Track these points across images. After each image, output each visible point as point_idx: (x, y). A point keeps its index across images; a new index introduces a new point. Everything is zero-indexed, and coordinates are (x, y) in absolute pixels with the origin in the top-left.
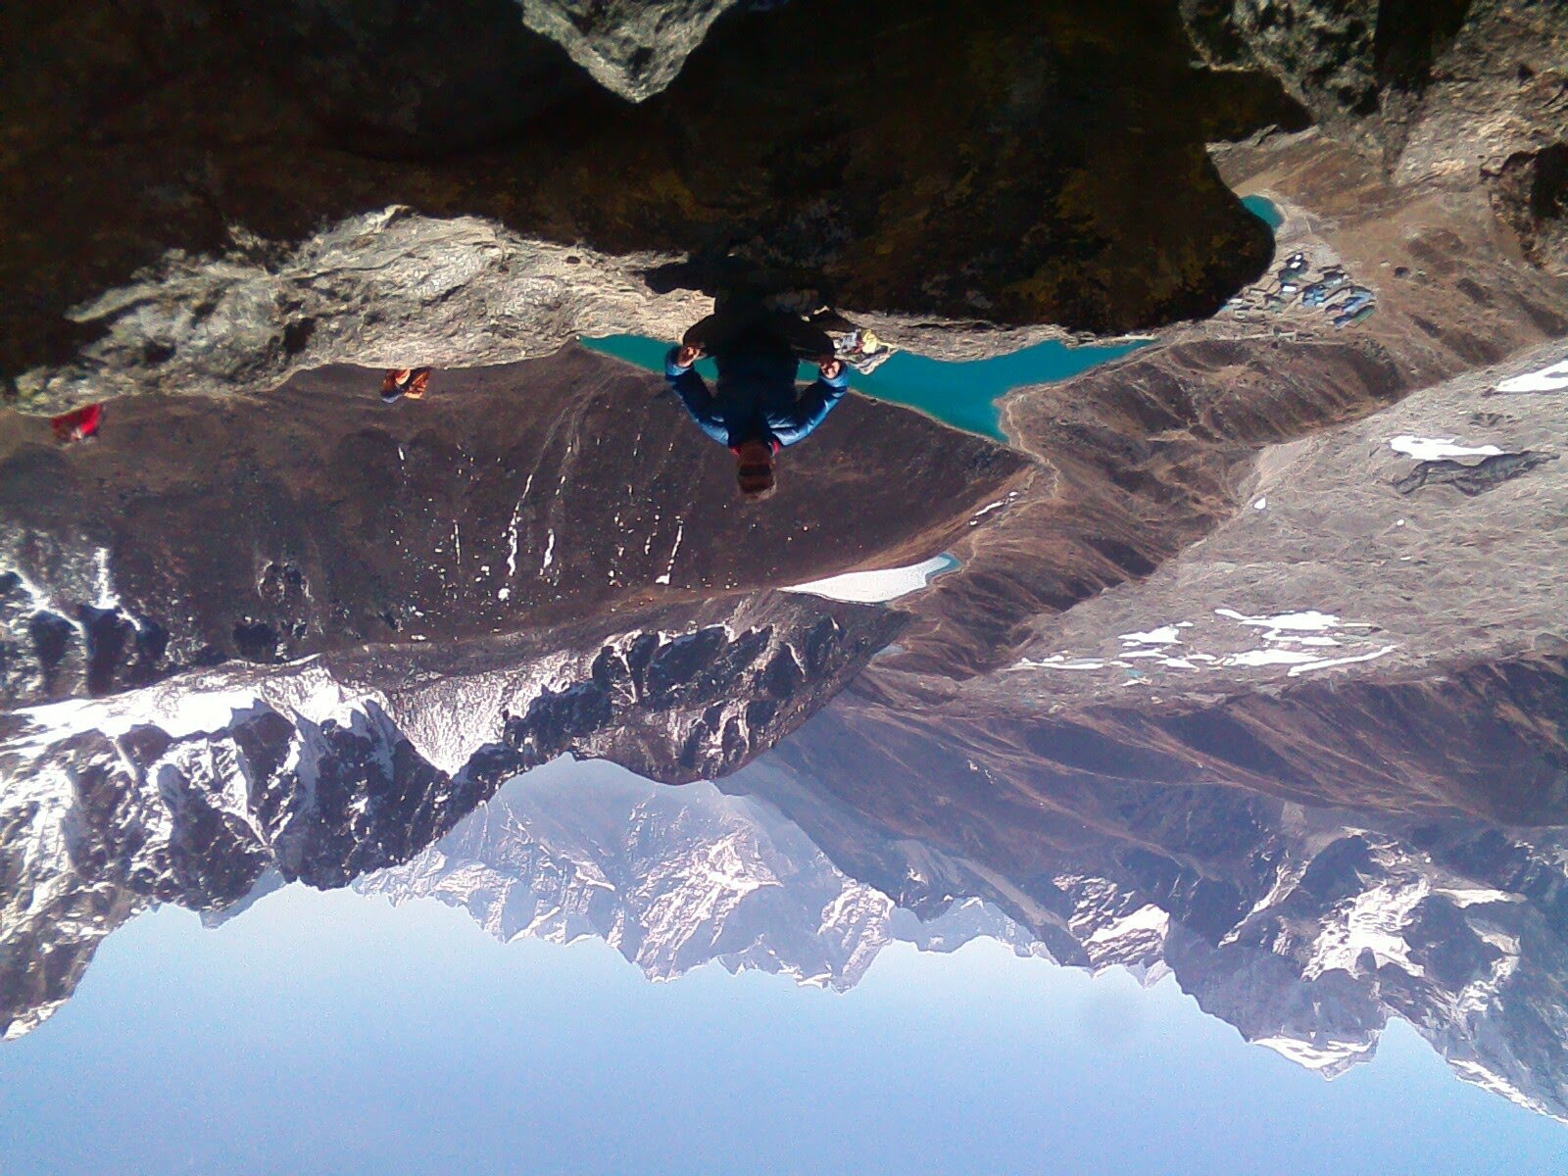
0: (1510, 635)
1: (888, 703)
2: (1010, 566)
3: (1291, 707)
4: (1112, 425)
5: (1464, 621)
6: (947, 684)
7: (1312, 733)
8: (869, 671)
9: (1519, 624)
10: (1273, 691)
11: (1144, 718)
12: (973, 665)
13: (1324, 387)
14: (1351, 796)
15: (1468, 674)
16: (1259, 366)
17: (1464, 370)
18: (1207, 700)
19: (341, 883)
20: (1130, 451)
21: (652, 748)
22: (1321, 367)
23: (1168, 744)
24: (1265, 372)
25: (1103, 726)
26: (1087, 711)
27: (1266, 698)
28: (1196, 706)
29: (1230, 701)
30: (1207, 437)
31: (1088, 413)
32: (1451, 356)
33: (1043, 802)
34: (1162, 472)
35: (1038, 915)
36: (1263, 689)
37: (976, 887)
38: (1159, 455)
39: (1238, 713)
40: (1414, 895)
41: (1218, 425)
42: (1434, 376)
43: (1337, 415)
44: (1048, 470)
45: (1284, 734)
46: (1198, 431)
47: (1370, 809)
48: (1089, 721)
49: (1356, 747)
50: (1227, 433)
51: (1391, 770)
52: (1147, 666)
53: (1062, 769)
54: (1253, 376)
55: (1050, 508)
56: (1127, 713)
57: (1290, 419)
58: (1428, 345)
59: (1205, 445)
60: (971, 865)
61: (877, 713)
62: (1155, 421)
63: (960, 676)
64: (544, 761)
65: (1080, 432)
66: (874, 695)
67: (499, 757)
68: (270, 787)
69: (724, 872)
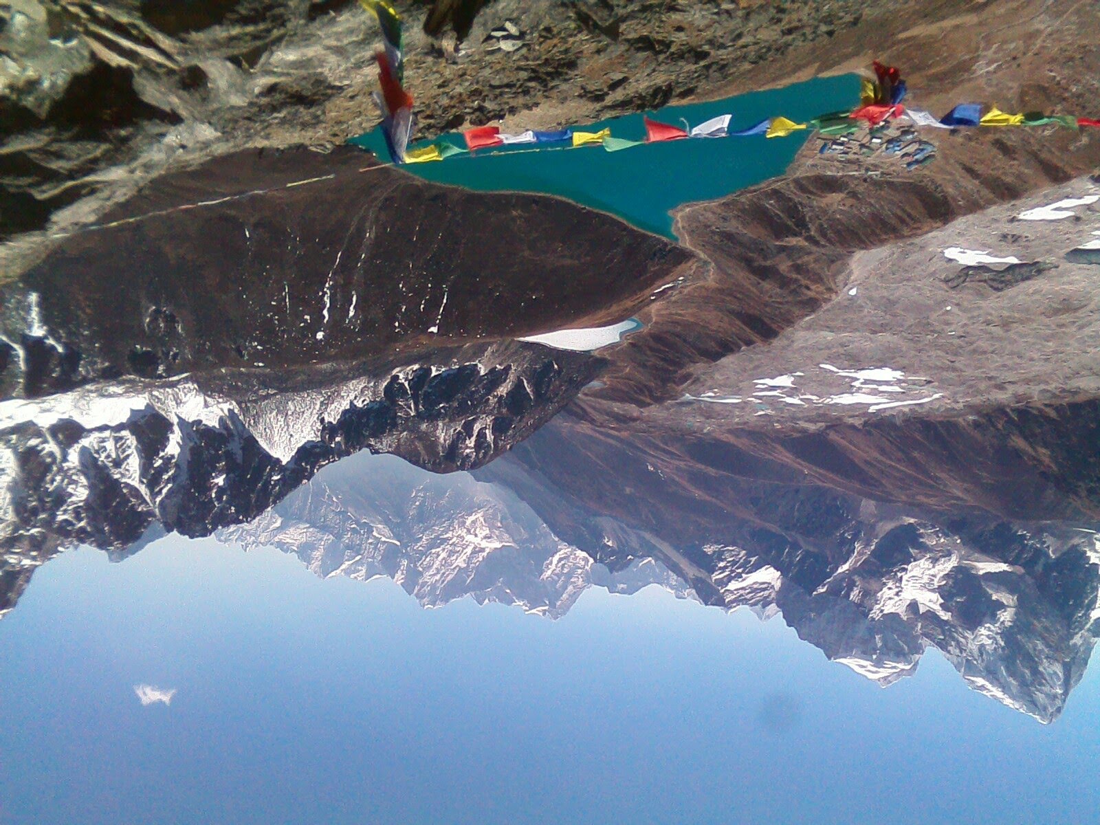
0: (1021, 390)
1: (592, 421)
2: (679, 329)
3: (869, 433)
4: (750, 232)
5: (990, 378)
6: (633, 410)
7: (883, 452)
8: (578, 398)
9: (1027, 381)
10: (857, 422)
11: (768, 437)
12: (652, 397)
13: (899, 213)
14: (907, 496)
15: (991, 416)
16: (854, 195)
17: (995, 203)
18: (812, 427)
19: (205, 533)
20: (763, 252)
21: (425, 447)
22: (896, 197)
23: (785, 457)
24: (858, 199)
25: (742, 443)
26: (730, 431)
27: (853, 427)
28: (804, 431)
29: (828, 427)
30: (817, 243)
31: (734, 223)
32: (986, 192)
33: (698, 494)
34: (784, 266)
35: (692, 571)
36: (851, 421)
37: (650, 551)
38: (783, 255)
39: (833, 436)
40: (947, 565)
41: (824, 235)
42: (974, 206)
43: (906, 232)
44: (706, 262)
45: (862, 452)
46: (810, 239)
47: (920, 505)
48: (732, 439)
49: (914, 463)
50: (829, 240)
51: (936, 479)
52: (772, 402)
53: (712, 471)
54: (850, 201)
55: (707, 289)
56: (758, 434)
57: (874, 233)
58: (971, 184)
59: (814, 249)
60: (648, 536)
61: (584, 428)
62: (780, 231)
63: (642, 404)
64: (348, 454)
65: (729, 236)
66: (583, 416)
67: (318, 450)
68: (155, 465)
69: (476, 535)
